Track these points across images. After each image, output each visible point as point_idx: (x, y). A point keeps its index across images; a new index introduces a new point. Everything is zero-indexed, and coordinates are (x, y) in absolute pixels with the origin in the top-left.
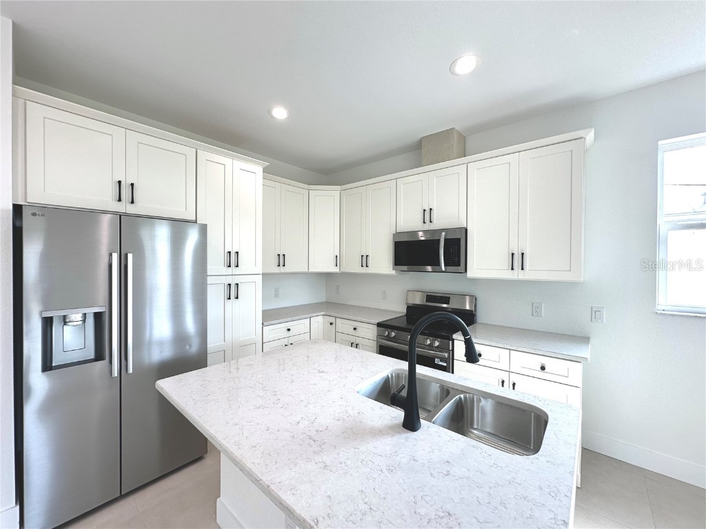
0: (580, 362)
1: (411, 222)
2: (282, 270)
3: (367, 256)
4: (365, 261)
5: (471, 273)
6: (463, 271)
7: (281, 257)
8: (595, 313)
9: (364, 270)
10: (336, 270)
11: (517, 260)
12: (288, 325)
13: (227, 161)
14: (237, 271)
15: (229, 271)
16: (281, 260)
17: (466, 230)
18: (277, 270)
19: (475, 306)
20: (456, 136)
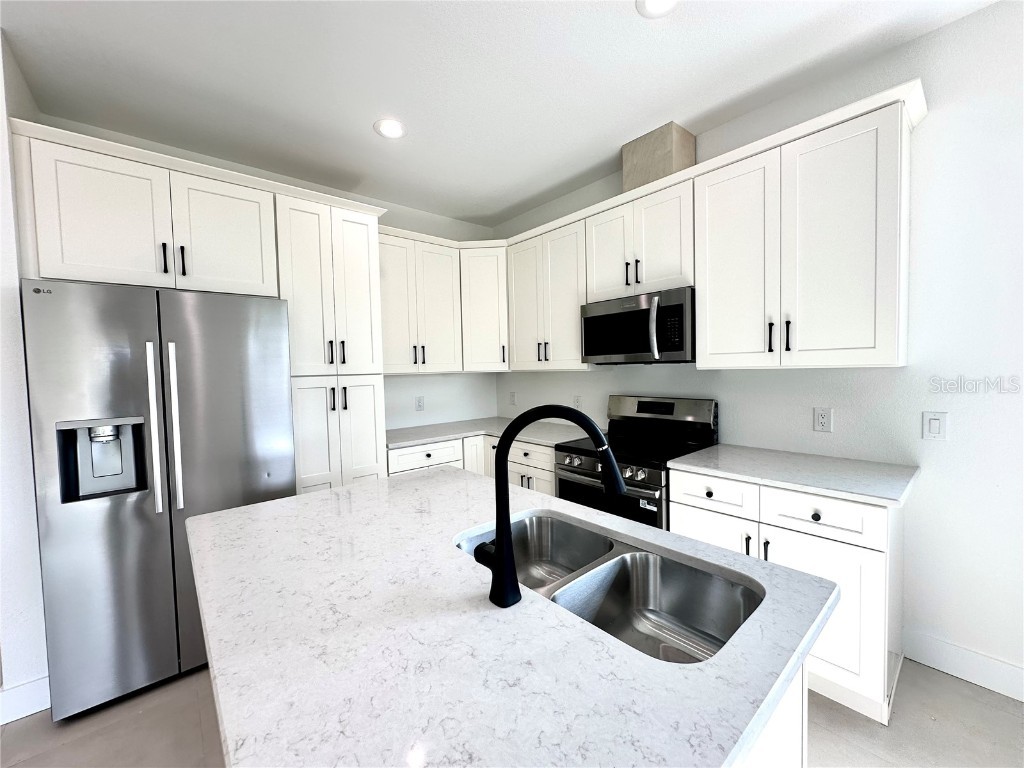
0: (885, 507)
1: (607, 285)
2: (420, 368)
3: (546, 344)
4: (543, 351)
5: (703, 362)
6: (689, 358)
7: (419, 350)
8: (929, 422)
9: (543, 366)
10: (503, 368)
11: (779, 334)
12: (428, 448)
13: (322, 209)
14: (343, 369)
15: (332, 369)
16: (419, 354)
17: (693, 291)
18: (413, 369)
19: (716, 417)
20: (675, 136)
